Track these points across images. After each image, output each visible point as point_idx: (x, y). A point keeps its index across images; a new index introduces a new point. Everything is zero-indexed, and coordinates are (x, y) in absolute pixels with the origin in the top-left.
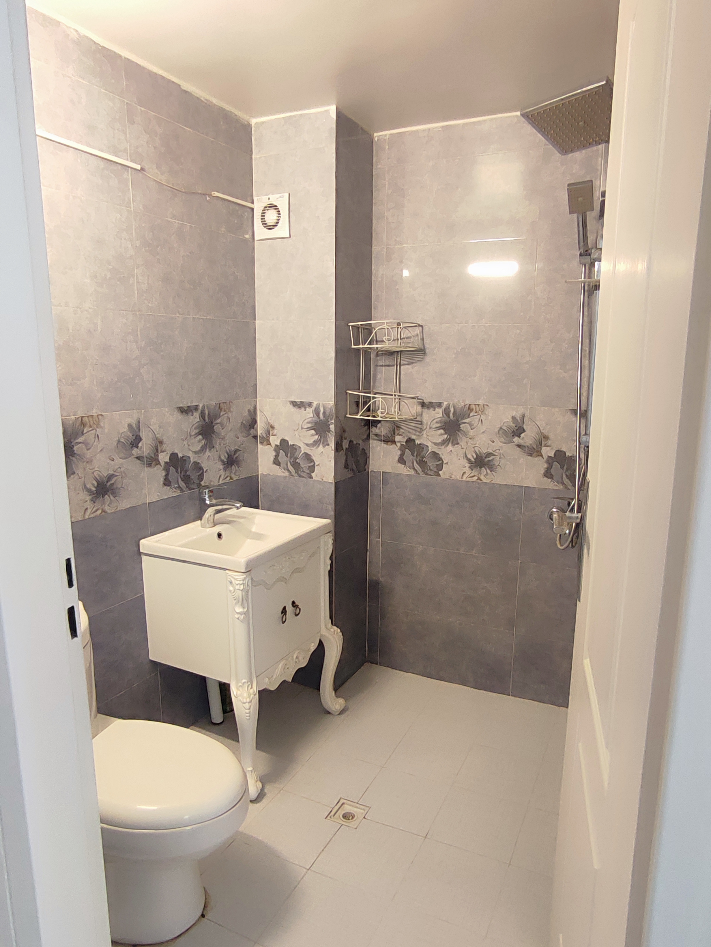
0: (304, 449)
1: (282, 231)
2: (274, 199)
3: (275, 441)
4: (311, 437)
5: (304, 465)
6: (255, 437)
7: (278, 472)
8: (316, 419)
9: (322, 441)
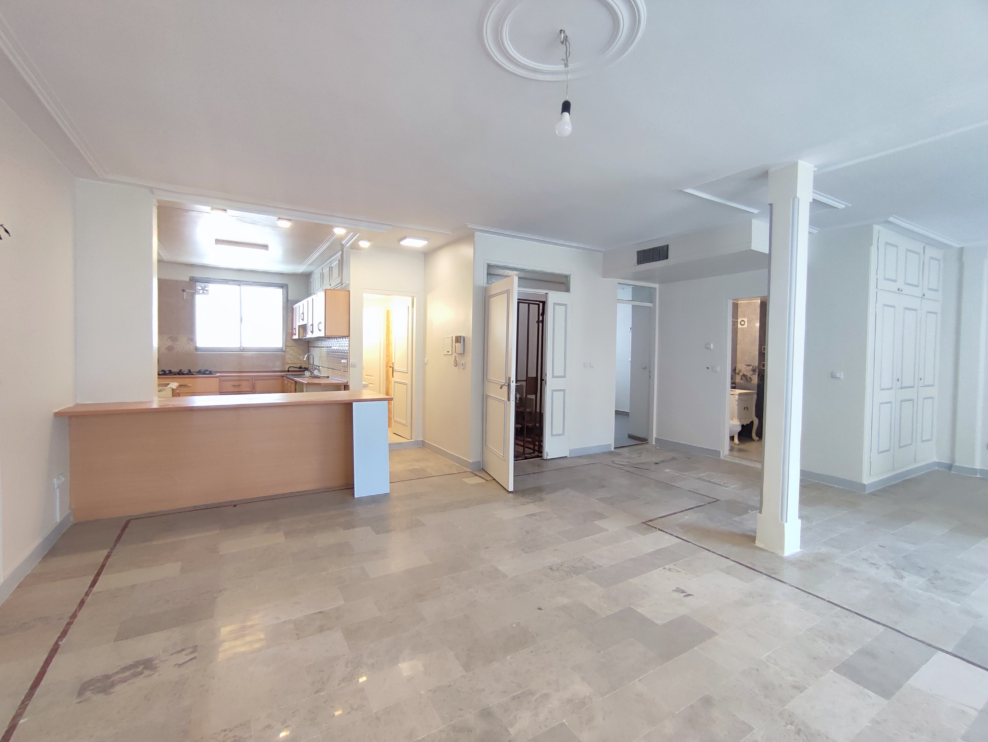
0: (749, 376)
1: (746, 326)
2: (744, 319)
3: (741, 374)
4: (752, 373)
5: (749, 380)
6: (736, 373)
7: (742, 381)
8: (753, 369)
9: (754, 374)
